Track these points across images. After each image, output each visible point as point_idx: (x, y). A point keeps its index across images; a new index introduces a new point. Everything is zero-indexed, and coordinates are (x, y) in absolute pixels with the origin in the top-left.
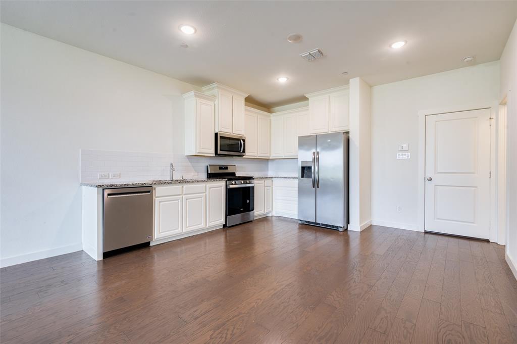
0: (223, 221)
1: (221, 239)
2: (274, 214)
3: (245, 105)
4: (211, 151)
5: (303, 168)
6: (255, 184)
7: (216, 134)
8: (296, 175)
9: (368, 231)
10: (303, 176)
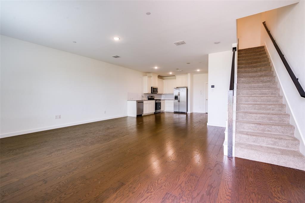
0: (154, 111)
1: (154, 116)
2: (165, 111)
3: (158, 78)
4: (150, 92)
5: (175, 97)
6: (162, 102)
7: (152, 87)
8: (173, 99)
9: (192, 114)
10: (175, 99)
